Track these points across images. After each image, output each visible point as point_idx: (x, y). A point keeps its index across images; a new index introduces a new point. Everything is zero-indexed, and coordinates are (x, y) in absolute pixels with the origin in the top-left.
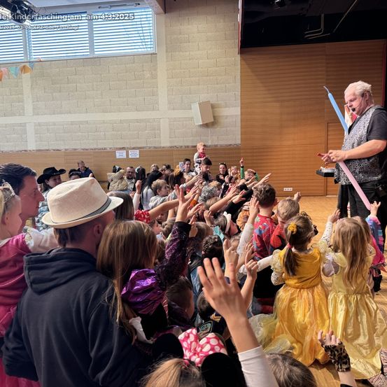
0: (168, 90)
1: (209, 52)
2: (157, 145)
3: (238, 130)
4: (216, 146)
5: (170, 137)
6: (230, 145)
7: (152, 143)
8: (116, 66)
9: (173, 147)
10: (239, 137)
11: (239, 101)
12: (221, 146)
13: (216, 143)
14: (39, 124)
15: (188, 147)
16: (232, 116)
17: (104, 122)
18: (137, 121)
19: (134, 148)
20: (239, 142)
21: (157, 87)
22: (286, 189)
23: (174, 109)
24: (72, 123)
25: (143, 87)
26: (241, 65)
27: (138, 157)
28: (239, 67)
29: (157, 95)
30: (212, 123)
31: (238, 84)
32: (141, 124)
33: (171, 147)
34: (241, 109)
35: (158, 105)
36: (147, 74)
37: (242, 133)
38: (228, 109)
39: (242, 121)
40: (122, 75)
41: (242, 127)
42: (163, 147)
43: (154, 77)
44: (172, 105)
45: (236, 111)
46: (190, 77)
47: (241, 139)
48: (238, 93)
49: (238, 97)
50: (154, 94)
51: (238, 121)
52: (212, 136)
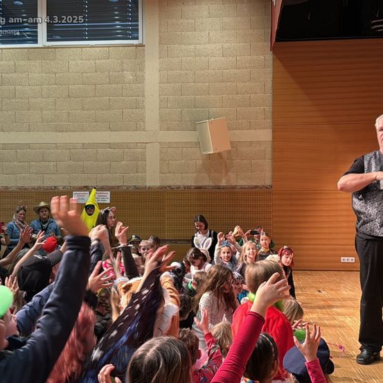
0: (161, 101)
1: (226, 46)
2: (139, 184)
3: (267, 164)
4: (233, 187)
5: (161, 173)
6: (256, 187)
7: (131, 180)
8: (79, 62)
9: (166, 187)
10: (268, 174)
11: (270, 121)
12: (242, 188)
13: (234, 184)
15: (189, 187)
16: (259, 143)
17: (56, 146)
18: (110, 145)
19: (103, 189)
20: (268, 182)
21: (143, 96)
22: (344, 259)
23: (168, 129)
24: (5, 147)
25: (122, 95)
26: (274, 67)
28: (270, 70)
29: (143, 108)
30: (229, 152)
31: (269, 95)
32: (117, 151)
33: (162, 187)
34: (273, 132)
35: (144, 122)
36: (129, 76)
37: (274, 170)
38: (252, 131)
39: (274, 150)
40: (89, 74)
41: (274, 160)
42: (149, 188)
43: (140, 80)
44: (165, 124)
45: (265, 135)
46: (194, 82)
47: (273, 178)
48: (269, 109)
49: (270, 115)
50: (139, 106)
51: (269, 150)
52: (227, 172)
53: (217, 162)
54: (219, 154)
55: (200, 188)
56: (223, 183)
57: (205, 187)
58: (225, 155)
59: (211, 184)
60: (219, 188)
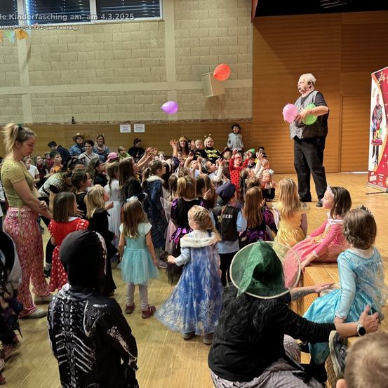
0: (176, 60)
1: (220, 20)
2: (164, 119)
3: (249, 103)
4: (226, 120)
5: (178, 111)
6: (242, 119)
7: (157, 117)
8: (120, 33)
9: (181, 121)
10: (250, 110)
11: (251, 73)
12: (232, 120)
13: (227, 118)
14: (37, 96)
15: (197, 121)
16: (244, 88)
17: (107, 93)
18: (143, 92)
19: (139, 122)
20: (250, 116)
21: (164, 57)
23: (182, 81)
24: (73, 95)
25: (150, 57)
26: (254, 34)
27: (144, 131)
28: (251, 36)
29: (164, 65)
30: (223, 95)
31: (250, 55)
32: (147, 96)
33: (179, 121)
34: (253, 80)
35: (166, 75)
36: (154, 43)
37: (254, 107)
38: (239, 80)
39: (254, 93)
40: (126, 43)
41: (254, 100)
42: (171, 121)
43: (161, 45)
44: (180, 76)
45: (248, 83)
46: (199, 46)
47: (254, 113)
48: (250, 64)
49: (251, 69)
50: (161, 64)
51: (251, 93)
52: (222, 109)
53: (215, 102)
54: (217, 97)
55: (204, 121)
56: (220, 117)
57: (208, 120)
58: (221, 98)
59: (212, 118)
60: (217, 120)
